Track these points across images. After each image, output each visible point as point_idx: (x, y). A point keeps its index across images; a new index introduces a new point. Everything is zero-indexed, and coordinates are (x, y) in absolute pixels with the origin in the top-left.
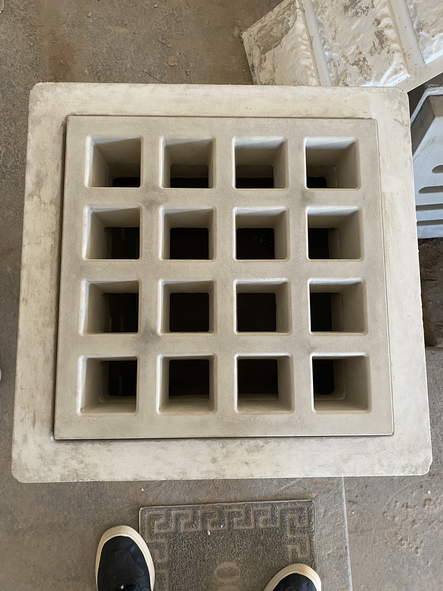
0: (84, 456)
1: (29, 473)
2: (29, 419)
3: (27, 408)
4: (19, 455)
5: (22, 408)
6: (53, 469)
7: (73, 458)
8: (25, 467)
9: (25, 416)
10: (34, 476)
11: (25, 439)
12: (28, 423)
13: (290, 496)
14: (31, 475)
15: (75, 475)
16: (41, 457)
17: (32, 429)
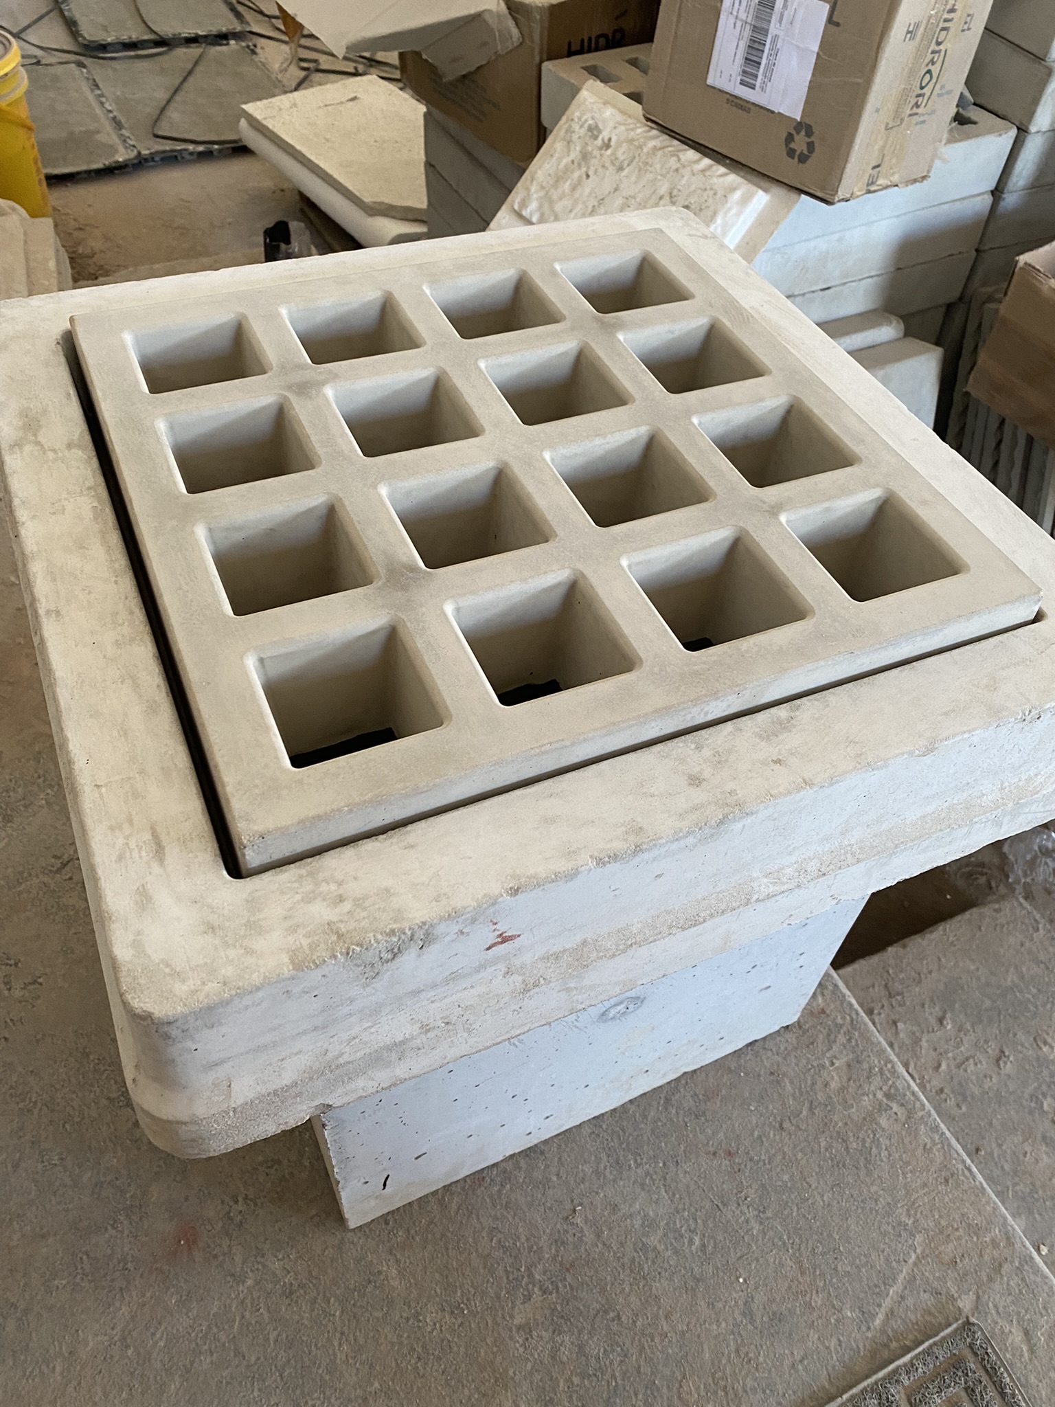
0: (340, 884)
1: (184, 981)
2: (140, 849)
3: (126, 826)
4: (137, 945)
5: (112, 828)
6: (259, 944)
7: (309, 899)
8: (167, 970)
9: (127, 844)
10: (204, 983)
11: (144, 899)
12: (141, 857)
13: (911, 1337)
14: (191, 984)
15: (334, 938)
16: (211, 928)
17: (156, 868)
